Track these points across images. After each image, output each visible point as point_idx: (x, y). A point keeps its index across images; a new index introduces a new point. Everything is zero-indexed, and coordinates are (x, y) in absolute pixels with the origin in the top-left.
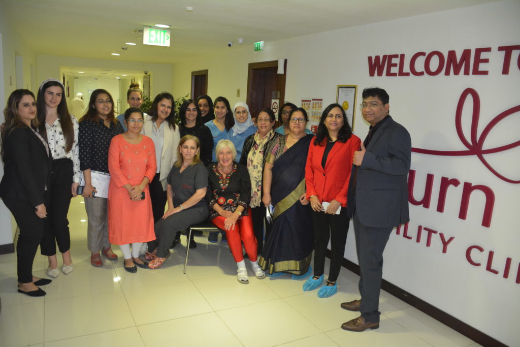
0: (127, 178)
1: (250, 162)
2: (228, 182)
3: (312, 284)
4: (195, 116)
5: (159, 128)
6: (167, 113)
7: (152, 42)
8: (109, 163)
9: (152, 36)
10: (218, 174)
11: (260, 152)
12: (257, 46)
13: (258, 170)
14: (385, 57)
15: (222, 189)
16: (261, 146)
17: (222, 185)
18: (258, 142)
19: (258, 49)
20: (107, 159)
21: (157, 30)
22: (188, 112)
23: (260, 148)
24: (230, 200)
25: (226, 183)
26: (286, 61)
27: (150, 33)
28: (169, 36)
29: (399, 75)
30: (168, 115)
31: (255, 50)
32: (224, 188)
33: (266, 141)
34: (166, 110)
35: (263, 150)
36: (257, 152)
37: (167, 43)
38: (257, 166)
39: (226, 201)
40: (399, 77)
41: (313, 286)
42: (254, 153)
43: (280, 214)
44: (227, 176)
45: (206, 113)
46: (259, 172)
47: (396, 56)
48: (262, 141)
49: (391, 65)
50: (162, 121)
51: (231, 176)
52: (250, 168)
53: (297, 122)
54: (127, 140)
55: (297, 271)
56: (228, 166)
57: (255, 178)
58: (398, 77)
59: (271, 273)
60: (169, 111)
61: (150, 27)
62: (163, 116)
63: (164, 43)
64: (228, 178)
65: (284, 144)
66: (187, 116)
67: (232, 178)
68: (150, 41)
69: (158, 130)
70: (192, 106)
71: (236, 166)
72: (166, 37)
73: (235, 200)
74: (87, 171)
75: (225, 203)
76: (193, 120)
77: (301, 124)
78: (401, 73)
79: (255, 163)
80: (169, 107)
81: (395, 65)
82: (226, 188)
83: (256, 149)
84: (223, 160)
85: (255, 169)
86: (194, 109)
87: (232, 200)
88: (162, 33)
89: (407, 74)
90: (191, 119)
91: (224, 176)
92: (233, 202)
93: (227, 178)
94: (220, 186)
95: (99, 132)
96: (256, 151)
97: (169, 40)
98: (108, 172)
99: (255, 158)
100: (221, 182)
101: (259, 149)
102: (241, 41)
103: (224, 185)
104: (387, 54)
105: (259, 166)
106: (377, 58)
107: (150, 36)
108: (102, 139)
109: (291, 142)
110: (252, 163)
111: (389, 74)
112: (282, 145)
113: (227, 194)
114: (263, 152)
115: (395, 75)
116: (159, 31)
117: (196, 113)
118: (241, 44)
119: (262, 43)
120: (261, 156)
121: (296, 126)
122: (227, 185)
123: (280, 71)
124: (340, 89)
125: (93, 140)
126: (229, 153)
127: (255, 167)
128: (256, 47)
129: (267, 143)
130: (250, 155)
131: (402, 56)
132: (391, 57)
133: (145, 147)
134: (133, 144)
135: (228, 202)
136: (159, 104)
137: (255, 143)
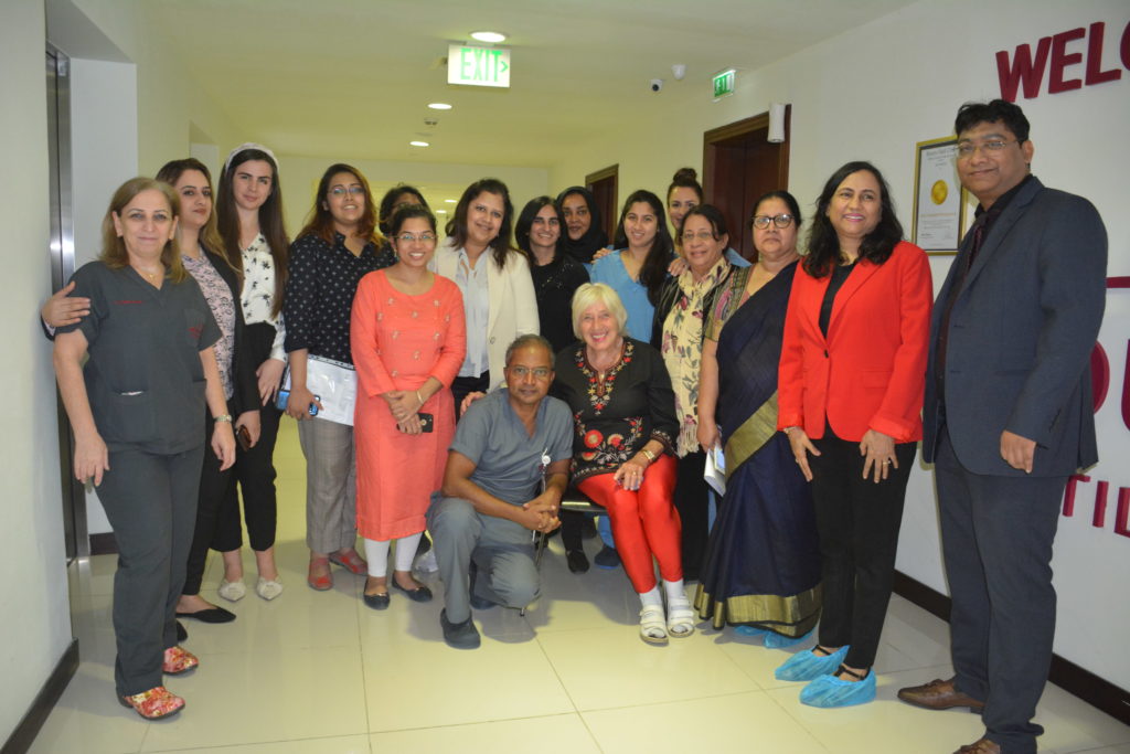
0: (389, 374)
1: (670, 341)
2: (609, 390)
3: (803, 666)
4: (555, 238)
5: (473, 269)
6: (490, 229)
7: (468, 78)
8: (353, 340)
9: (469, 64)
10: (586, 371)
11: (694, 313)
12: (721, 83)
13: (693, 358)
14: (1044, 43)
15: (594, 409)
16: (696, 299)
17: (594, 398)
18: (688, 291)
19: (721, 92)
20: (348, 328)
21: (479, 51)
22: (536, 227)
23: (695, 305)
24: (615, 438)
25: (606, 393)
26: (788, 109)
27: (463, 55)
28: (508, 64)
29: (1089, 82)
30: (494, 233)
31: (716, 95)
32: (600, 407)
33: (707, 286)
34: (488, 220)
35: (701, 308)
36: (687, 314)
37: (503, 80)
38: (689, 348)
39: (605, 439)
40: (1089, 87)
41: (805, 670)
42: (680, 317)
43: (737, 466)
44: (608, 375)
45: (585, 229)
46: (694, 363)
47: (1077, 34)
48: (698, 286)
49: (1062, 61)
50: (481, 249)
51: (619, 373)
52: (670, 357)
53: (771, 227)
54: (394, 283)
55: (785, 624)
56: (609, 350)
57: (687, 379)
58: (1086, 91)
59: (717, 624)
60: (497, 223)
61: (464, 43)
62: (481, 236)
63: (496, 80)
64: (611, 379)
65: (743, 286)
66: (534, 236)
67: (621, 378)
68: (463, 77)
69: (471, 272)
70: (547, 213)
71: (630, 348)
72: (501, 66)
73: (627, 435)
74: (299, 354)
75: (601, 444)
76: (548, 247)
77: (783, 232)
78: (1095, 76)
79: (683, 342)
80: (495, 214)
81: (1076, 58)
82: (604, 407)
83: (684, 308)
84: (592, 335)
85: (683, 356)
86: (552, 219)
87: (621, 438)
88: (492, 57)
89: (1114, 75)
90: (545, 243)
91: (602, 376)
92: (622, 442)
93: (606, 380)
94: (591, 402)
95: (329, 265)
96: (683, 313)
97: (508, 72)
98: (349, 360)
99: (684, 328)
100: (592, 391)
101: (692, 307)
102: (679, 70)
103: (600, 397)
104: (1051, 35)
105: (694, 349)
106: (1023, 50)
107: (464, 64)
108: (336, 279)
109: (759, 279)
110: (674, 343)
111: (1058, 86)
112: (737, 291)
113: (607, 421)
114: (701, 315)
115: (1075, 84)
116: (484, 54)
117: (556, 229)
118: (681, 80)
119: (730, 74)
120: (698, 322)
121: (769, 236)
122: (607, 398)
123: (776, 134)
124: (924, 152)
125: (316, 282)
126: (606, 315)
127: (684, 352)
128: (718, 85)
129: (712, 293)
130: (669, 324)
131: (1097, 30)
132: (1062, 39)
133: (436, 303)
134: (410, 294)
135: (609, 443)
136: (472, 206)
137: (682, 294)
